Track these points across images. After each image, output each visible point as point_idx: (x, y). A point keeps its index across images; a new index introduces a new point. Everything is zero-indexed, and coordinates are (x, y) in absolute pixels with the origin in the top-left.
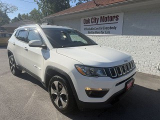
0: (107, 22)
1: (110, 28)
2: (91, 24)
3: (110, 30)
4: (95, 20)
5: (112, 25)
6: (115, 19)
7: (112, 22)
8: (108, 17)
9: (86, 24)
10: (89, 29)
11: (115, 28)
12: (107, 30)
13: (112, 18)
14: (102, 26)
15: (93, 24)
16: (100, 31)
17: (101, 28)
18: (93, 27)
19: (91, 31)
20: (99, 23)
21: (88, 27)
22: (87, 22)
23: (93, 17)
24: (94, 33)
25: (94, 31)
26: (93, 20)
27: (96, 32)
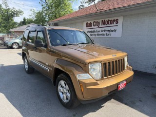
0: (108, 25)
1: (111, 31)
2: (93, 27)
3: (111, 33)
4: (97, 24)
5: (113, 28)
6: (115, 23)
7: (112, 25)
8: (109, 20)
9: (88, 28)
10: (91, 32)
11: (115, 30)
12: (108, 33)
13: (112, 22)
14: (103, 29)
15: (95, 27)
16: (102, 33)
17: (102, 31)
18: (95, 30)
19: (93, 33)
20: (101, 26)
21: (90, 30)
22: (89, 25)
23: (95, 21)
24: (95, 35)
25: (96, 33)
26: (95, 24)
27: (98, 35)
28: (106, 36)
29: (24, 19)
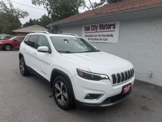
0: (105, 30)
1: (108, 36)
2: (91, 31)
3: (108, 38)
4: (95, 28)
5: (110, 33)
6: (112, 27)
7: (110, 30)
8: (106, 25)
9: (86, 32)
10: (89, 36)
11: (112, 36)
12: (105, 38)
13: (109, 27)
14: (101, 34)
15: (93, 31)
16: (99, 38)
17: (100, 36)
18: (93, 34)
19: (90, 38)
20: (98, 30)
21: (88, 34)
22: (87, 29)
23: (93, 25)
24: (93, 40)
25: (93, 38)
26: (93, 28)
27: (96, 39)
28: (103, 41)
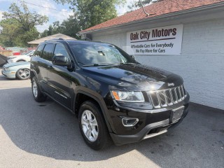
0: (161, 37)
1: (165, 45)
2: (140, 40)
3: (165, 48)
4: (146, 35)
5: (168, 42)
6: (171, 34)
7: (168, 37)
8: (163, 30)
9: (133, 41)
10: (137, 46)
11: (171, 45)
12: (161, 48)
13: (167, 32)
14: (154, 43)
15: (143, 40)
16: (152, 49)
17: (153, 46)
18: (143, 44)
19: (139, 49)
20: (151, 38)
21: (136, 44)
22: (134, 37)
23: (143, 31)
24: (143, 51)
25: (144, 49)
26: (143, 35)
27: (147, 51)
28: (158, 53)
29: (50, 28)
